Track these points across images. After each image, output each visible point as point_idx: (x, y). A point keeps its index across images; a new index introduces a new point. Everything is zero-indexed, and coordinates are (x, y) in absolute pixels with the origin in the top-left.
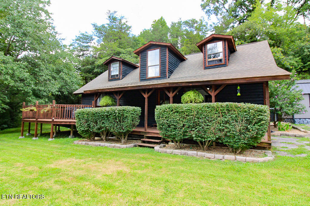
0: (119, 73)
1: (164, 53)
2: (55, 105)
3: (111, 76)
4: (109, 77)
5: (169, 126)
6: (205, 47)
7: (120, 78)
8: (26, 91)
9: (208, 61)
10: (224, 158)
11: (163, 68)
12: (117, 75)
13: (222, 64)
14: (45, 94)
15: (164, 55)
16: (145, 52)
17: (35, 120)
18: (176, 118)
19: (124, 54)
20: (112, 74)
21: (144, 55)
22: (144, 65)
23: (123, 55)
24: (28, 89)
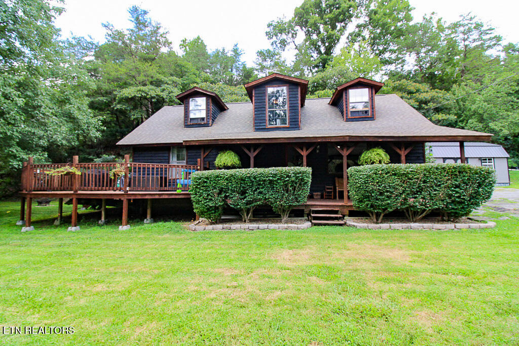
0: (207, 116)
1: (294, 93)
2: (131, 164)
3: (191, 119)
4: (185, 120)
5: (381, 194)
6: (346, 93)
7: (209, 124)
8: (9, 134)
9: (351, 112)
10: (455, 227)
11: (293, 114)
12: (203, 119)
13: (368, 116)
14: (44, 143)
15: (294, 96)
16: (263, 89)
17: (72, 192)
18: (394, 183)
19: (168, 84)
20: (192, 116)
21: (262, 92)
22: (261, 108)
23: (166, 85)
24: (13, 131)
